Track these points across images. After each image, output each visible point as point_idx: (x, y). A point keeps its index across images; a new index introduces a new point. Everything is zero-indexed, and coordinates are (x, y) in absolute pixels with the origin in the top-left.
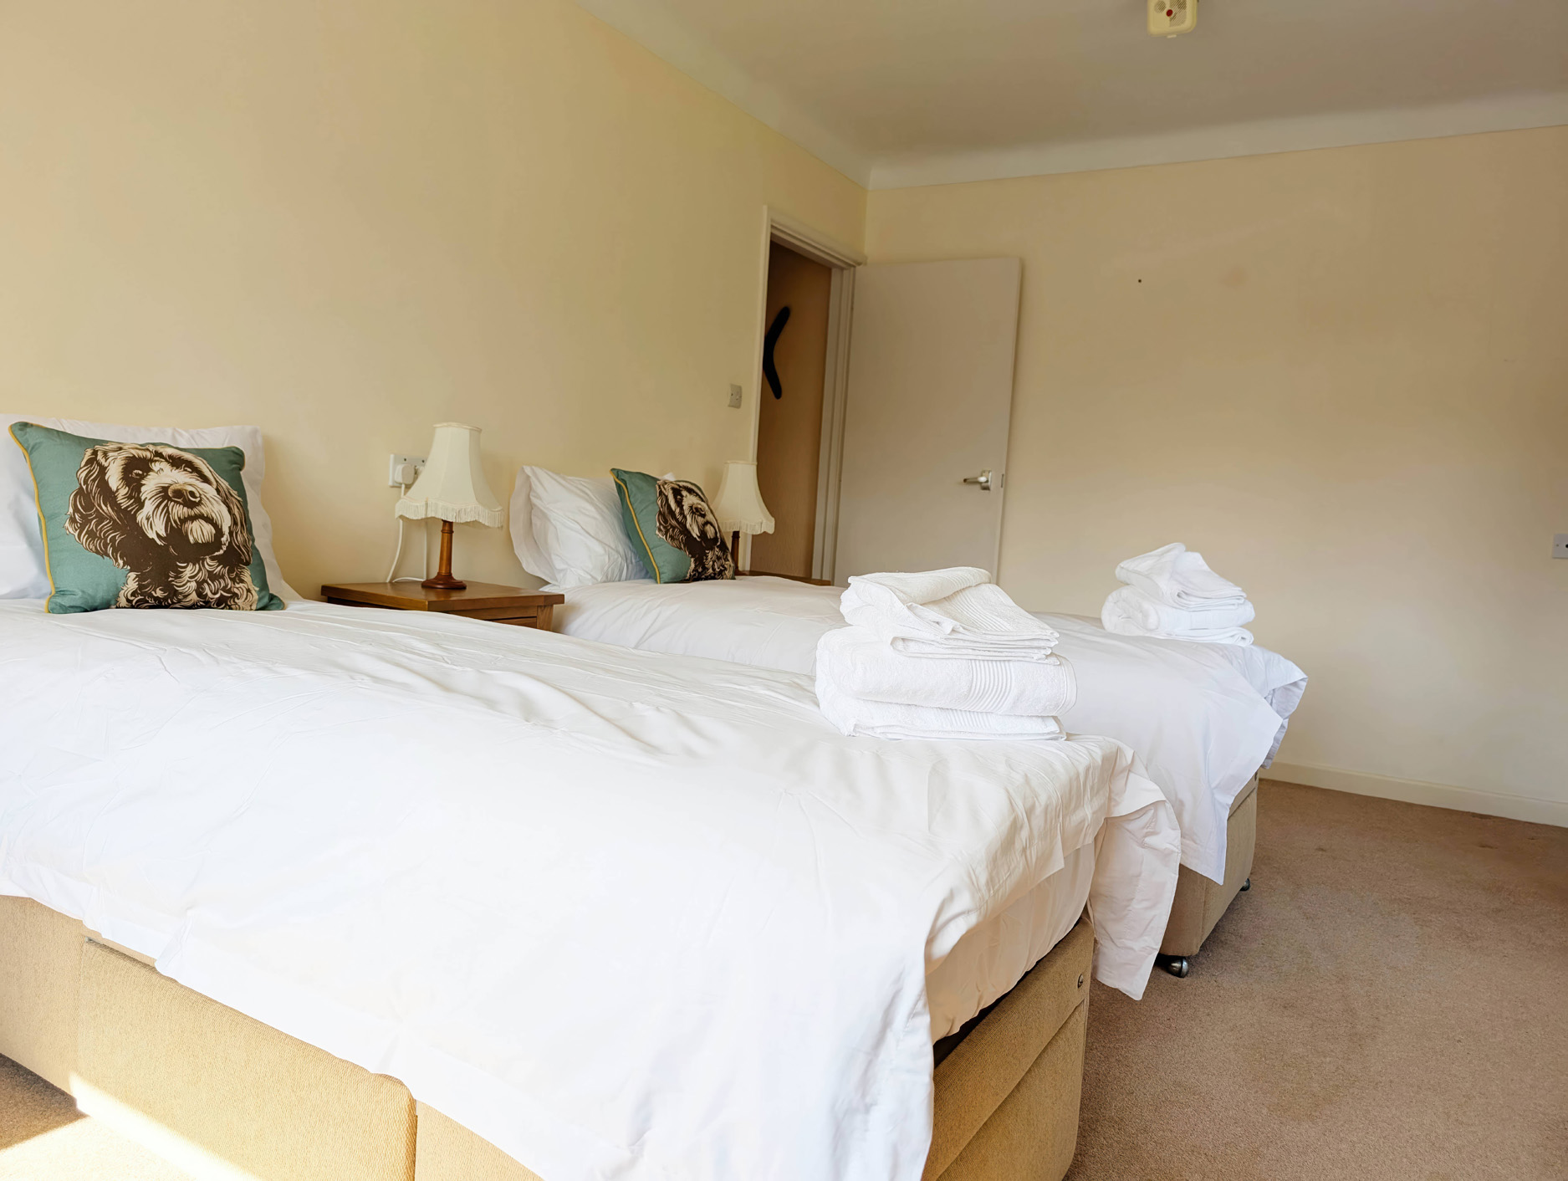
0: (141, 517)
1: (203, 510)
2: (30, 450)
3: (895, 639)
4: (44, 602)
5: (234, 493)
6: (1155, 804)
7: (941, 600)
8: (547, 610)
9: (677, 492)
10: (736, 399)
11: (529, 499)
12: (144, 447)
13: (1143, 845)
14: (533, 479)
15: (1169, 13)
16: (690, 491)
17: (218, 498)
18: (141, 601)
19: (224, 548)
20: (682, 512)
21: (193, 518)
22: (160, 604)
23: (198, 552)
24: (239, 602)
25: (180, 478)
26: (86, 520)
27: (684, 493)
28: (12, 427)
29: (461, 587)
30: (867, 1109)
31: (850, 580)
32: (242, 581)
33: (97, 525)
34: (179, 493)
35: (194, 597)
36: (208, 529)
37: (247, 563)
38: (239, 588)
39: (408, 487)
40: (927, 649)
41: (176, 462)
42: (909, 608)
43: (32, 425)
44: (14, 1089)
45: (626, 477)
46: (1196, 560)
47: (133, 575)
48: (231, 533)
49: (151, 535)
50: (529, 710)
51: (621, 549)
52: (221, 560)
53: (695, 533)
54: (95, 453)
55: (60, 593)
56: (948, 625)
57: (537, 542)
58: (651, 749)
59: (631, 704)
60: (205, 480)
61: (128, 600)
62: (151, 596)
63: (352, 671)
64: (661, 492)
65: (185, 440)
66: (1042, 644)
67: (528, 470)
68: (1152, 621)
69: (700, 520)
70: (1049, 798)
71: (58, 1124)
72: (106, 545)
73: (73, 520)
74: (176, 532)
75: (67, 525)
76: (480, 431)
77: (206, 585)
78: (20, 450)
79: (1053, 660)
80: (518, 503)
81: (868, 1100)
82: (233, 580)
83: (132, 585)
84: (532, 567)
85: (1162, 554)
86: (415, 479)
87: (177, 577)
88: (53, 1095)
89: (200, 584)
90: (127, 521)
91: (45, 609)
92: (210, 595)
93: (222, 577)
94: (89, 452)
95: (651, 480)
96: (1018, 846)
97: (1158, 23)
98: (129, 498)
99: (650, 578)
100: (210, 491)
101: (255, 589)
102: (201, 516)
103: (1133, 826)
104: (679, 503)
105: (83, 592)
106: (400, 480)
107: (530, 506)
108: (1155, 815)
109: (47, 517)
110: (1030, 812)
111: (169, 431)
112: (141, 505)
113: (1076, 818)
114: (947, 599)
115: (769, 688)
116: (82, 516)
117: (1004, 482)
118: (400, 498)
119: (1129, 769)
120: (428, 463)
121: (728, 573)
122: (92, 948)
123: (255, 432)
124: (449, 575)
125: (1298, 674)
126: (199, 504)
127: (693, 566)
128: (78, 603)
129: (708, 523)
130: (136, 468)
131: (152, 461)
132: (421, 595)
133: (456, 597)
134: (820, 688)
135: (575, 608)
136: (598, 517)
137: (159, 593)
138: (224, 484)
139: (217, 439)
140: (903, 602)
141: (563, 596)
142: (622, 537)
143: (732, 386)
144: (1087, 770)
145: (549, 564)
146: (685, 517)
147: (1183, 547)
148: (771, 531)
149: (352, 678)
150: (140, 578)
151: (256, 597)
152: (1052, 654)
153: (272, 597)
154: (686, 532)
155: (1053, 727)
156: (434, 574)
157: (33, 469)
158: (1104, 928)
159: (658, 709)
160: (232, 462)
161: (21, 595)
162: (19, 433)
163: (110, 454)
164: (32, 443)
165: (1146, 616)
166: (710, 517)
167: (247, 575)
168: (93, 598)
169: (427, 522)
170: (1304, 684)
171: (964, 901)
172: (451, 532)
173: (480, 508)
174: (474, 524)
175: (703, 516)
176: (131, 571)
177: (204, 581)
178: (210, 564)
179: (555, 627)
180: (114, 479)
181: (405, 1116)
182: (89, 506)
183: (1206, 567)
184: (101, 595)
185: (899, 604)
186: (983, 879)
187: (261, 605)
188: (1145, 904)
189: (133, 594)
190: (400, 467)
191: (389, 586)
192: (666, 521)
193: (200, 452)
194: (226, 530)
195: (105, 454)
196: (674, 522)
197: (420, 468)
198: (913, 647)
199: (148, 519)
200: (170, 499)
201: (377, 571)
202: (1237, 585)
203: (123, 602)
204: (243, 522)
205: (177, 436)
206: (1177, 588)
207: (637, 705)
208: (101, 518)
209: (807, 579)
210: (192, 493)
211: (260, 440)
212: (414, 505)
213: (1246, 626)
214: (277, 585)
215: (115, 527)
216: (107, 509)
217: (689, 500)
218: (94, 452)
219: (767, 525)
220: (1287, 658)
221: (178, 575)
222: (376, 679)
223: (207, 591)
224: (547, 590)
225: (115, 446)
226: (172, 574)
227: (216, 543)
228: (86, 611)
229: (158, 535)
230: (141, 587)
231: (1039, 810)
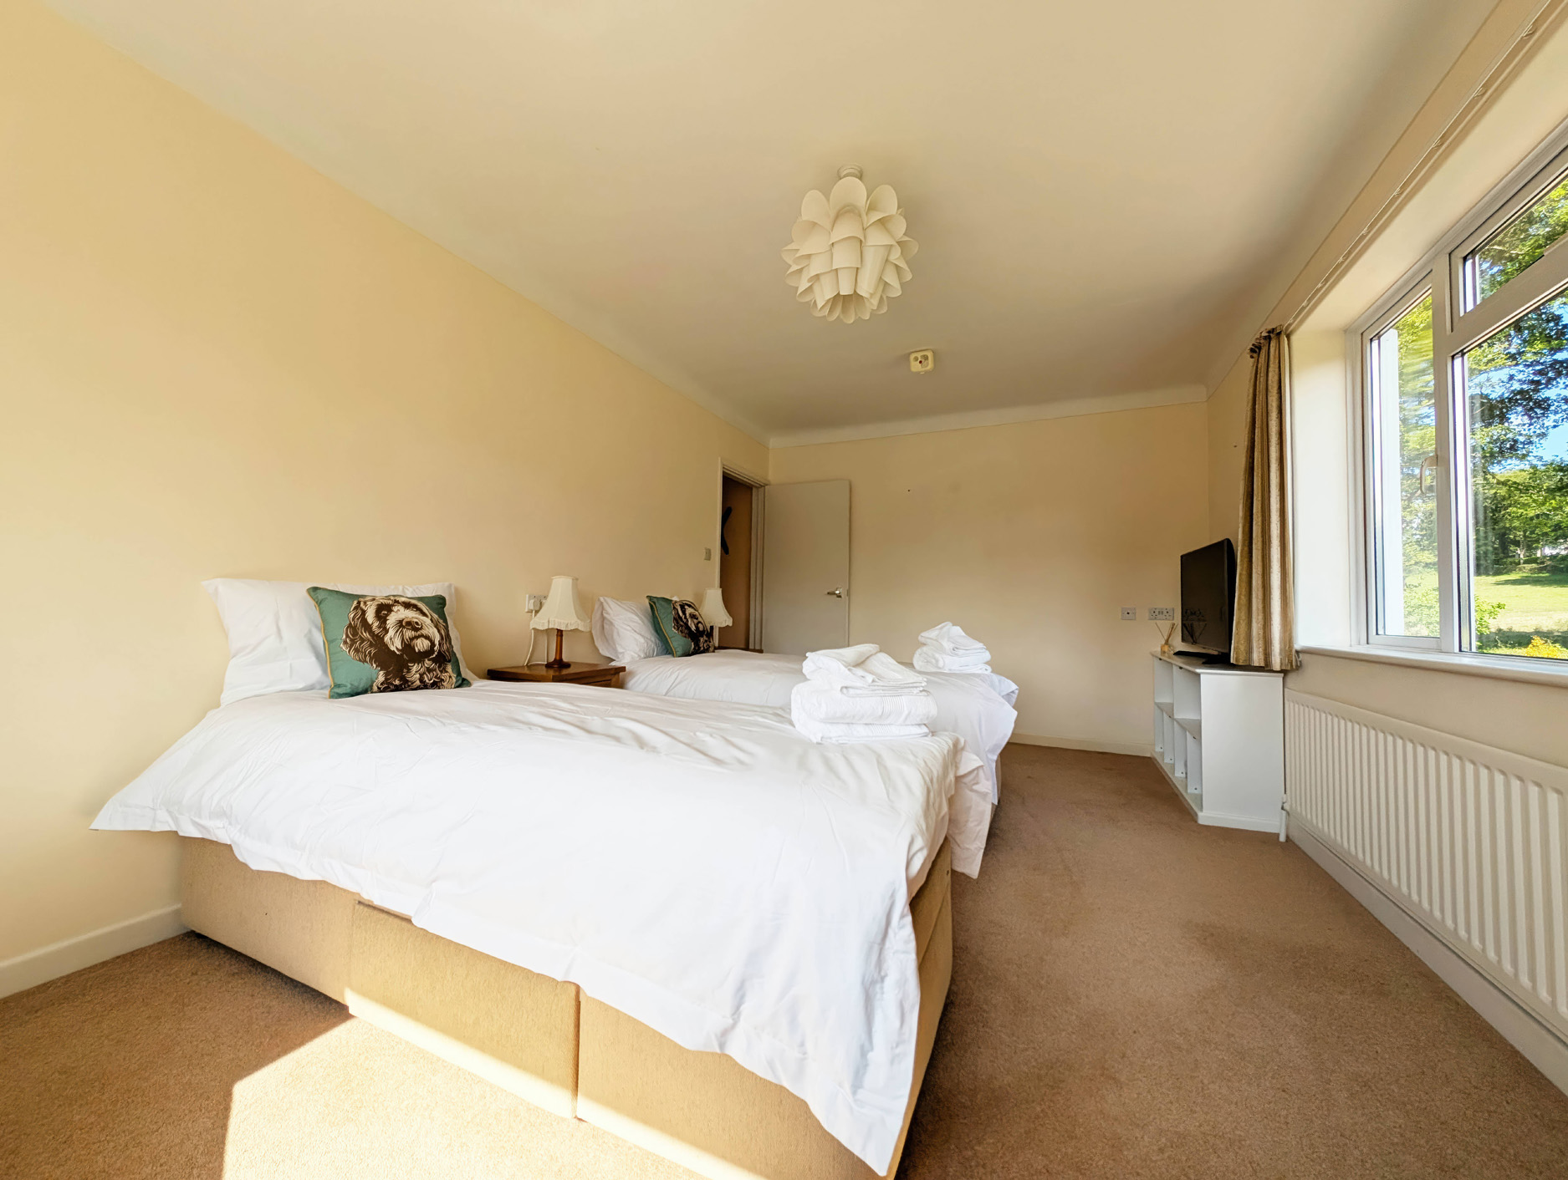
0: (387, 639)
1: (424, 632)
2: (319, 603)
3: (842, 688)
4: (327, 692)
5: (441, 621)
6: (977, 768)
7: (860, 663)
8: (616, 676)
9: (682, 607)
10: (708, 556)
11: (602, 614)
12: (388, 597)
13: (972, 790)
14: (605, 604)
15: (920, 362)
16: (689, 606)
17: (432, 625)
18: (387, 688)
19: (436, 653)
20: (685, 617)
21: (417, 637)
22: (397, 689)
23: (420, 657)
24: (445, 684)
25: (410, 615)
26: (353, 642)
27: (686, 607)
28: (308, 590)
29: (568, 665)
30: (882, 979)
31: (807, 655)
32: (447, 672)
33: (360, 644)
34: (409, 623)
35: (418, 683)
36: (427, 643)
37: (449, 661)
38: (444, 676)
39: (537, 612)
40: (859, 692)
41: (407, 605)
42: (849, 670)
43: (320, 589)
44: (304, 1002)
45: (655, 600)
46: (957, 631)
47: (382, 673)
48: (440, 644)
49: (393, 648)
50: (641, 743)
51: (653, 639)
52: (434, 660)
53: (693, 628)
54: (359, 603)
55: (337, 686)
56: (870, 678)
57: (608, 639)
58: (718, 761)
59: (695, 734)
60: (424, 614)
61: (378, 688)
62: (392, 684)
63: (529, 724)
64: (674, 608)
65: (410, 592)
66: (918, 685)
67: (602, 599)
68: (941, 664)
69: (696, 621)
70: (938, 774)
71: (334, 1025)
72: (365, 656)
73: (345, 642)
74: (408, 646)
75: (342, 645)
76: (577, 579)
77: (425, 676)
78: (313, 603)
79: (924, 693)
80: (597, 616)
81: (883, 974)
82: (441, 672)
83: (381, 678)
84: (605, 652)
85: (941, 628)
86: (541, 608)
87: (408, 672)
88: (330, 1004)
89: (421, 675)
90: (378, 641)
91: (328, 696)
92: (427, 681)
93: (435, 670)
94: (355, 602)
95: (668, 601)
96: (931, 804)
97: (916, 367)
98: (379, 627)
99: (669, 654)
100: (427, 621)
101: (454, 676)
102: (422, 636)
103: (966, 780)
104: (684, 613)
105: (352, 685)
106: (532, 608)
107: (603, 618)
108: (978, 774)
109: (329, 641)
110: (932, 780)
111: (401, 588)
112: (387, 631)
113: (948, 781)
114: (863, 662)
115: (763, 717)
116: (351, 640)
117: (848, 593)
118: (531, 619)
119: (963, 749)
120: (549, 599)
121: (711, 649)
122: (362, 907)
123: (450, 585)
124: (561, 659)
125: (1014, 687)
126: (421, 628)
127: (693, 646)
128: (348, 691)
129: (700, 622)
130: (384, 610)
131: (393, 605)
132: (543, 672)
133: (565, 672)
134: (794, 716)
135: (631, 674)
136: (640, 622)
137: (397, 682)
138: (436, 616)
139: (429, 591)
140: (846, 667)
141: (625, 667)
142: (653, 632)
143: (706, 549)
144: (948, 751)
145: (615, 650)
146: (687, 620)
147: (951, 624)
148: (731, 625)
149: (530, 728)
150: (386, 675)
151: (454, 680)
152: (924, 690)
153: (464, 680)
154: (688, 628)
155: (925, 730)
156: (552, 659)
157: (321, 614)
158: (954, 839)
159: (711, 735)
160: (439, 604)
161: (311, 688)
162: (312, 593)
163: (368, 603)
164: (320, 598)
165: (937, 661)
166: (700, 619)
167: (449, 668)
168: (357, 688)
169: (548, 631)
170: (1017, 691)
171: (919, 843)
172: (562, 636)
173: (579, 622)
174: (576, 630)
175: (697, 619)
176: (381, 670)
177: (424, 673)
178: (427, 663)
179: (621, 685)
180: (370, 617)
181: (573, 1003)
182: (355, 633)
183: (963, 634)
184: (362, 686)
185: (843, 668)
186: (924, 827)
187: (457, 684)
188: (976, 823)
189: (381, 684)
190: (532, 601)
191: (526, 668)
192: (678, 623)
193: (421, 599)
194: (437, 643)
195: (365, 603)
196: (681, 623)
197: (544, 601)
198: (851, 691)
199: (391, 639)
200: (404, 627)
201: (518, 659)
202: (980, 642)
203: (375, 688)
204: (446, 638)
205: (406, 591)
206: (952, 646)
207: (698, 734)
208: (363, 640)
209: (747, 649)
210: (417, 623)
211: (453, 590)
212: (541, 622)
213: (987, 663)
214: (466, 673)
215: (371, 645)
216: (366, 635)
217: (689, 611)
218: (358, 601)
219: (729, 622)
220: (1008, 678)
221: (409, 671)
222: (546, 729)
223: (426, 679)
224: (613, 664)
225: (371, 598)
226: (405, 671)
227: (431, 650)
228: (352, 696)
229: (397, 648)
230: (386, 679)
231: (935, 780)
